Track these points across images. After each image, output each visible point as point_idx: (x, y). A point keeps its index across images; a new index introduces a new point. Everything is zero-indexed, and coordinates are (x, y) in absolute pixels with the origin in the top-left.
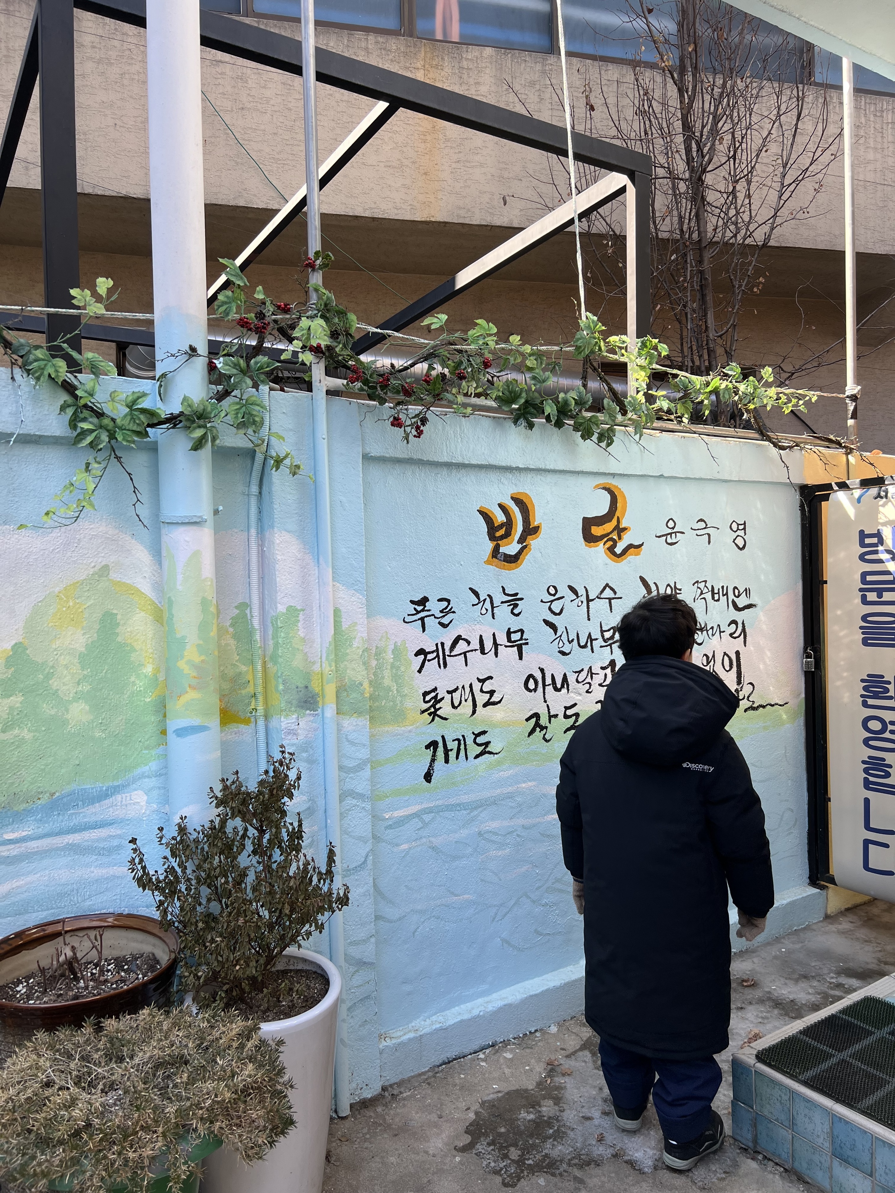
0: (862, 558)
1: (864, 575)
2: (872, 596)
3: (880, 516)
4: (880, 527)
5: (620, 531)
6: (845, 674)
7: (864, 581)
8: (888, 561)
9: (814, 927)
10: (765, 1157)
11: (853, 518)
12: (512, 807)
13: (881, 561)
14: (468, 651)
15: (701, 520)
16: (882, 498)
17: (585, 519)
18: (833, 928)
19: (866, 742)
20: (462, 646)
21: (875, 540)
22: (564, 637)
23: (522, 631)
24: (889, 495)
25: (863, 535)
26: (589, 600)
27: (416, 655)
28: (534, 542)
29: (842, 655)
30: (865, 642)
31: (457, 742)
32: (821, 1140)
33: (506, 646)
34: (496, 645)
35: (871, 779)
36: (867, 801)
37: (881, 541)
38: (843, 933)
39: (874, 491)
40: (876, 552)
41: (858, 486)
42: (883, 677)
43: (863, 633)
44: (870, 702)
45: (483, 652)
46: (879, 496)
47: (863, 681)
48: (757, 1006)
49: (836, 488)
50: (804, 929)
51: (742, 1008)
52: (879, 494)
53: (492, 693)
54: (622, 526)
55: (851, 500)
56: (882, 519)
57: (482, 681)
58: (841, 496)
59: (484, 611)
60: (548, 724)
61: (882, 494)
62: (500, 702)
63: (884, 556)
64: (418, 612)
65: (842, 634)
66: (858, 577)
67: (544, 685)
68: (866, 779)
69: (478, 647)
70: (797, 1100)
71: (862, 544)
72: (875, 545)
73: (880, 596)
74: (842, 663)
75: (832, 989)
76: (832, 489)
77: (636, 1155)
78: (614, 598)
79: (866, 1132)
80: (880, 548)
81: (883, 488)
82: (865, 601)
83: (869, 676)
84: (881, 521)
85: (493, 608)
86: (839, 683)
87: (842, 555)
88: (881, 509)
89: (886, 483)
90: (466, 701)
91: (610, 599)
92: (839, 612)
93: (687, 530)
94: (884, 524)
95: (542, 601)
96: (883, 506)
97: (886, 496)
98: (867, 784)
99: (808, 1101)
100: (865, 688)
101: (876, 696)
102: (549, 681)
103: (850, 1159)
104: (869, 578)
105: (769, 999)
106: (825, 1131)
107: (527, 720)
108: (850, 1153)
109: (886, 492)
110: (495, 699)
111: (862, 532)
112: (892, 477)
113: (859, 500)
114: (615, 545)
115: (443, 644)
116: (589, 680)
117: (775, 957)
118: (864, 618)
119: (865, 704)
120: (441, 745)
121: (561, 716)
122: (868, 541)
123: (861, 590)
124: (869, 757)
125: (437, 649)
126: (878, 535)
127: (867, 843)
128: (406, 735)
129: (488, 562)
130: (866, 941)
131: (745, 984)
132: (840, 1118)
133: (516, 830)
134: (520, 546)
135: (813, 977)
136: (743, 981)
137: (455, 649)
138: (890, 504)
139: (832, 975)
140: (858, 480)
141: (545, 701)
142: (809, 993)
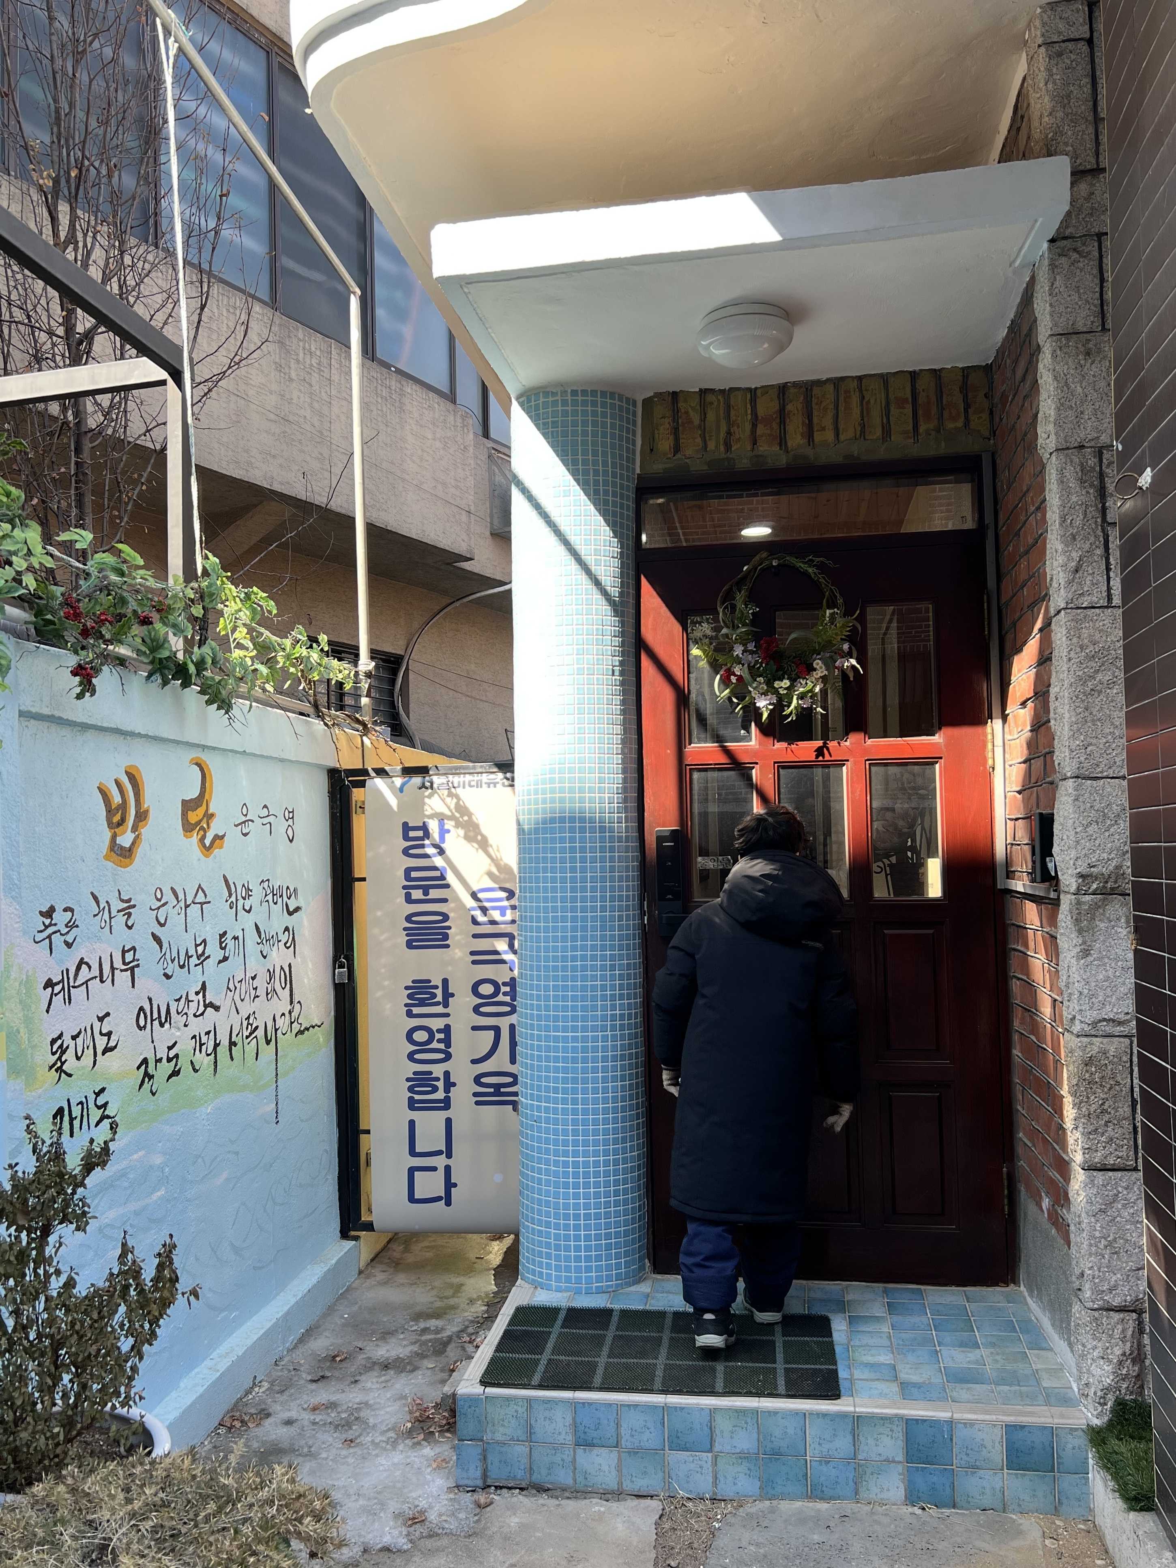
0: (406, 852)
1: (408, 871)
2: (417, 894)
3: (426, 807)
4: (426, 820)
5: (209, 817)
6: (386, 983)
7: (407, 877)
8: (435, 855)
9: (354, 1285)
10: (496, 1487)
11: (395, 808)
12: (126, 1189)
13: (426, 856)
14: (89, 980)
15: (265, 806)
16: (427, 788)
17: (184, 802)
18: (369, 1282)
19: (411, 1057)
20: (84, 973)
21: (420, 833)
22: (168, 956)
23: (134, 949)
24: (435, 786)
25: (406, 828)
26: (187, 906)
27: (45, 988)
28: (145, 831)
29: (383, 960)
30: (410, 945)
31: (80, 1106)
32: (563, 1436)
33: (122, 971)
34: (113, 969)
35: (417, 1097)
36: (412, 1124)
37: (427, 835)
38: (385, 1283)
39: (417, 780)
40: (423, 846)
41: (400, 773)
42: (429, 981)
43: (407, 935)
44: (416, 1010)
45: (102, 981)
46: (423, 786)
47: (407, 988)
48: (368, 1374)
49: (373, 774)
50: (347, 1290)
51: (356, 1381)
52: (424, 784)
53: (109, 1034)
54: (211, 811)
55: (392, 787)
56: (428, 812)
57: (101, 1019)
58: (379, 782)
59: (103, 924)
60: (154, 1073)
61: (428, 784)
62: (115, 1047)
63: (430, 851)
64: (46, 927)
65: (382, 938)
66: (401, 873)
67: (152, 1020)
68: (411, 1099)
69: (97, 974)
70: (536, 1407)
71: (406, 838)
72: (422, 839)
73: (426, 893)
74: (383, 970)
75: (421, 1335)
76: (368, 775)
77: (385, 1540)
78: (205, 903)
79: (610, 1405)
80: (427, 842)
81: (427, 778)
82: (409, 900)
83: (413, 982)
84: (427, 813)
85: (111, 918)
86: (379, 994)
87: (382, 849)
88: (427, 800)
89: (431, 772)
90: (88, 1047)
91: (202, 904)
92: (379, 913)
93: (256, 819)
94: (431, 817)
95: (151, 909)
96: (430, 797)
97: (432, 787)
98: (412, 1105)
99: (547, 1401)
100: (410, 996)
101: (422, 1003)
102: (155, 1015)
103: (595, 1441)
104: (414, 874)
105: (374, 1363)
106: (567, 1424)
107: (138, 1068)
108: (595, 1434)
109: (432, 783)
110: (112, 1044)
111: (405, 825)
112: (436, 767)
113: (401, 790)
114: (204, 837)
115: (67, 970)
116: (185, 1010)
117: (344, 1325)
118: (408, 918)
119: (410, 1014)
120: (66, 1112)
121: (164, 1060)
122: (412, 834)
123: (404, 887)
124: (415, 1073)
125: (62, 981)
126: (424, 828)
127: (412, 1171)
128: (36, 1102)
129: (106, 858)
130: (412, 1284)
131: (338, 1359)
132: (583, 1403)
133: (129, 1219)
134: (133, 836)
135: (396, 1331)
136: (334, 1357)
137: (79, 978)
138: (436, 795)
139: (412, 1323)
140: (399, 767)
141: (153, 1042)
142: (405, 1346)
